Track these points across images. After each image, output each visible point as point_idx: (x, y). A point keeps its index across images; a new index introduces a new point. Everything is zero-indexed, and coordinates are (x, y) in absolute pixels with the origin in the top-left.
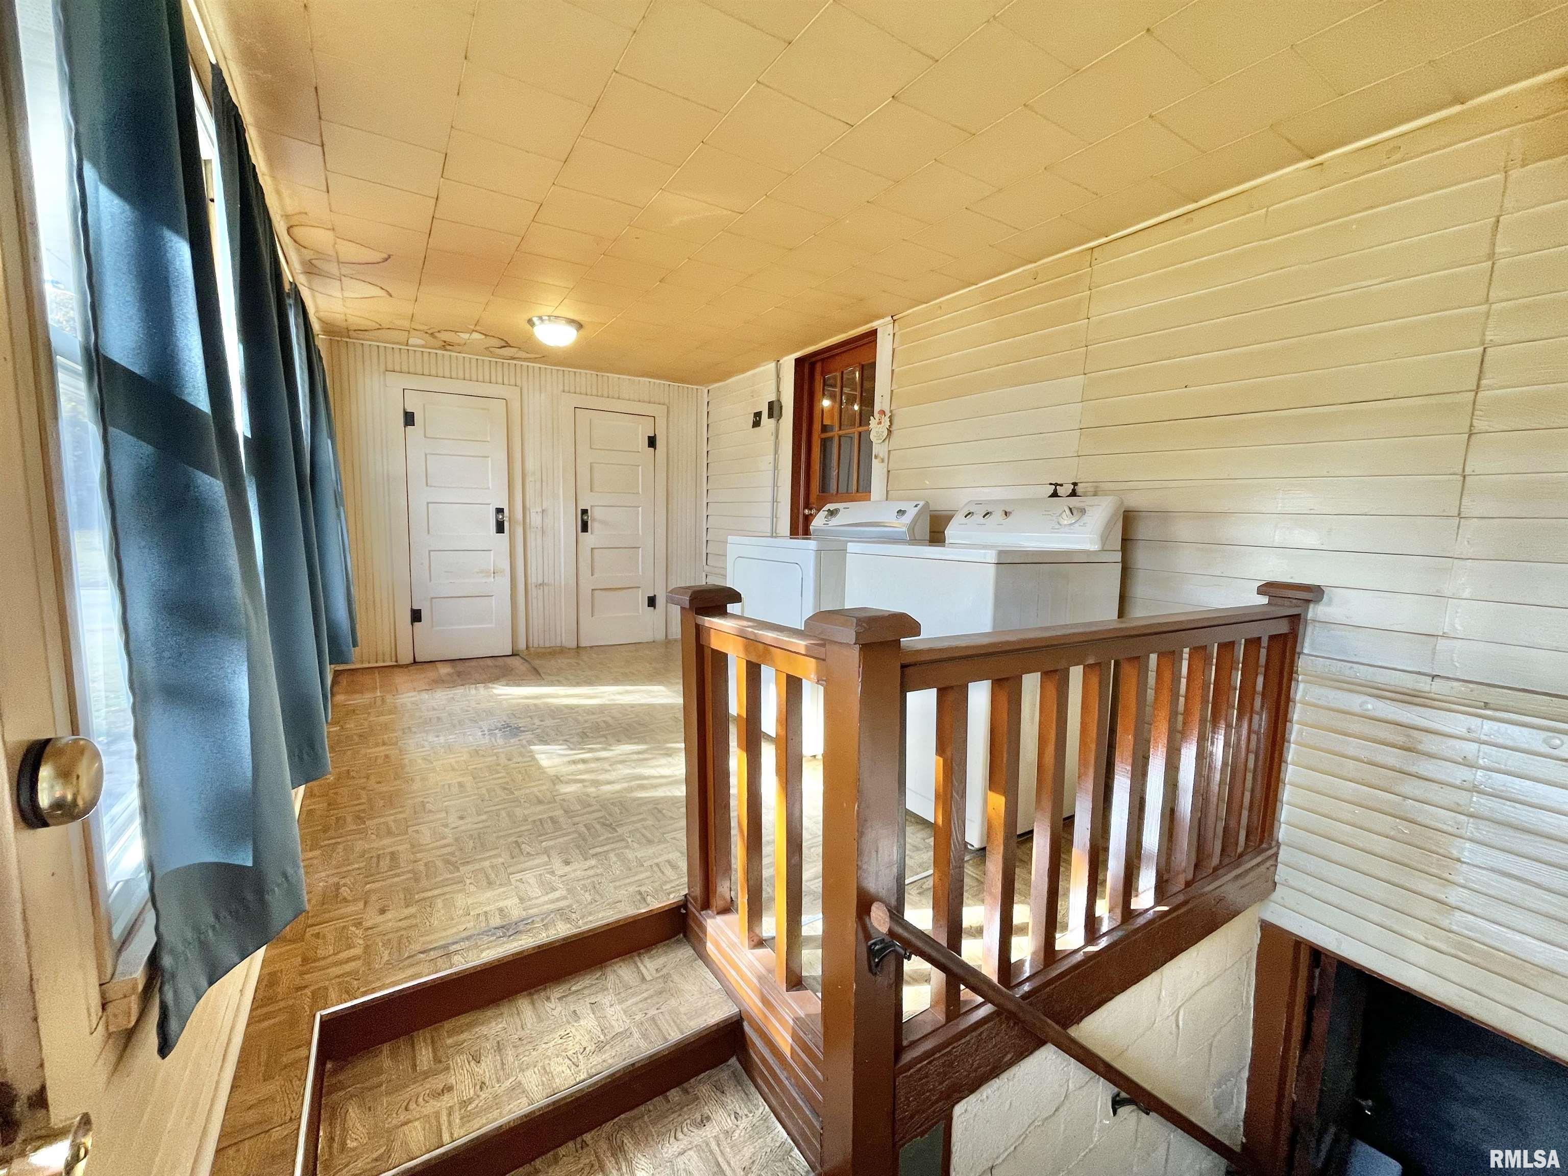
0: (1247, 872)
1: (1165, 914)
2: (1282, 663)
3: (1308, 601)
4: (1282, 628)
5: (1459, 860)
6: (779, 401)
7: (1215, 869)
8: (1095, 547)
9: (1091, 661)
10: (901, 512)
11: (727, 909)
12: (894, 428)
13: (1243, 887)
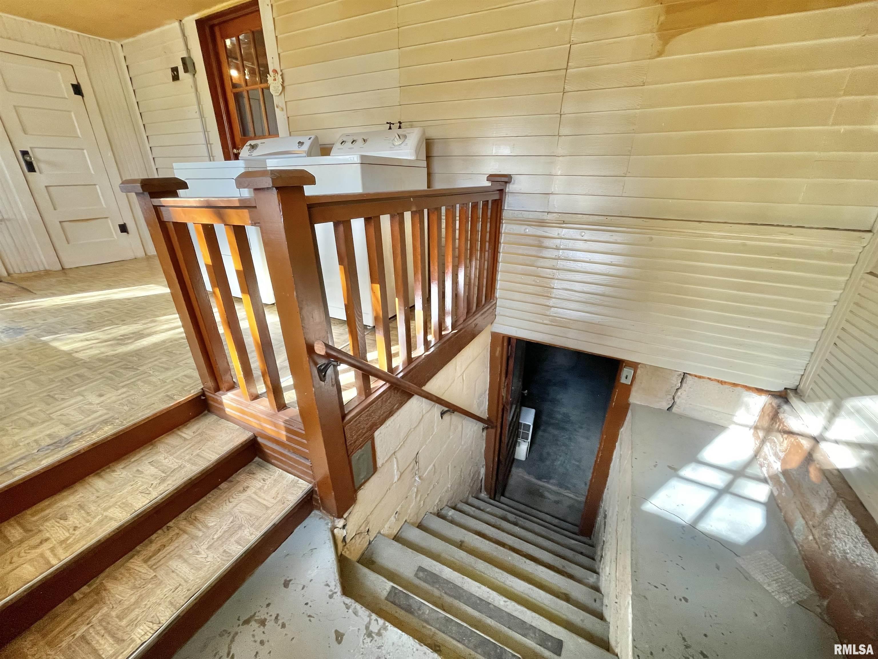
0: (486, 312)
1: (456, 333)
2: (497, 215)
3: (506, 183)
4: (497, 197)
5: (553, 288)
6: (190, 57)
7: (474, 313)
8: (413, 158)
9: (414, 209)
10: (301, 143)
11: (232, 387)
12: (285, 84)
13: (484, 318)
